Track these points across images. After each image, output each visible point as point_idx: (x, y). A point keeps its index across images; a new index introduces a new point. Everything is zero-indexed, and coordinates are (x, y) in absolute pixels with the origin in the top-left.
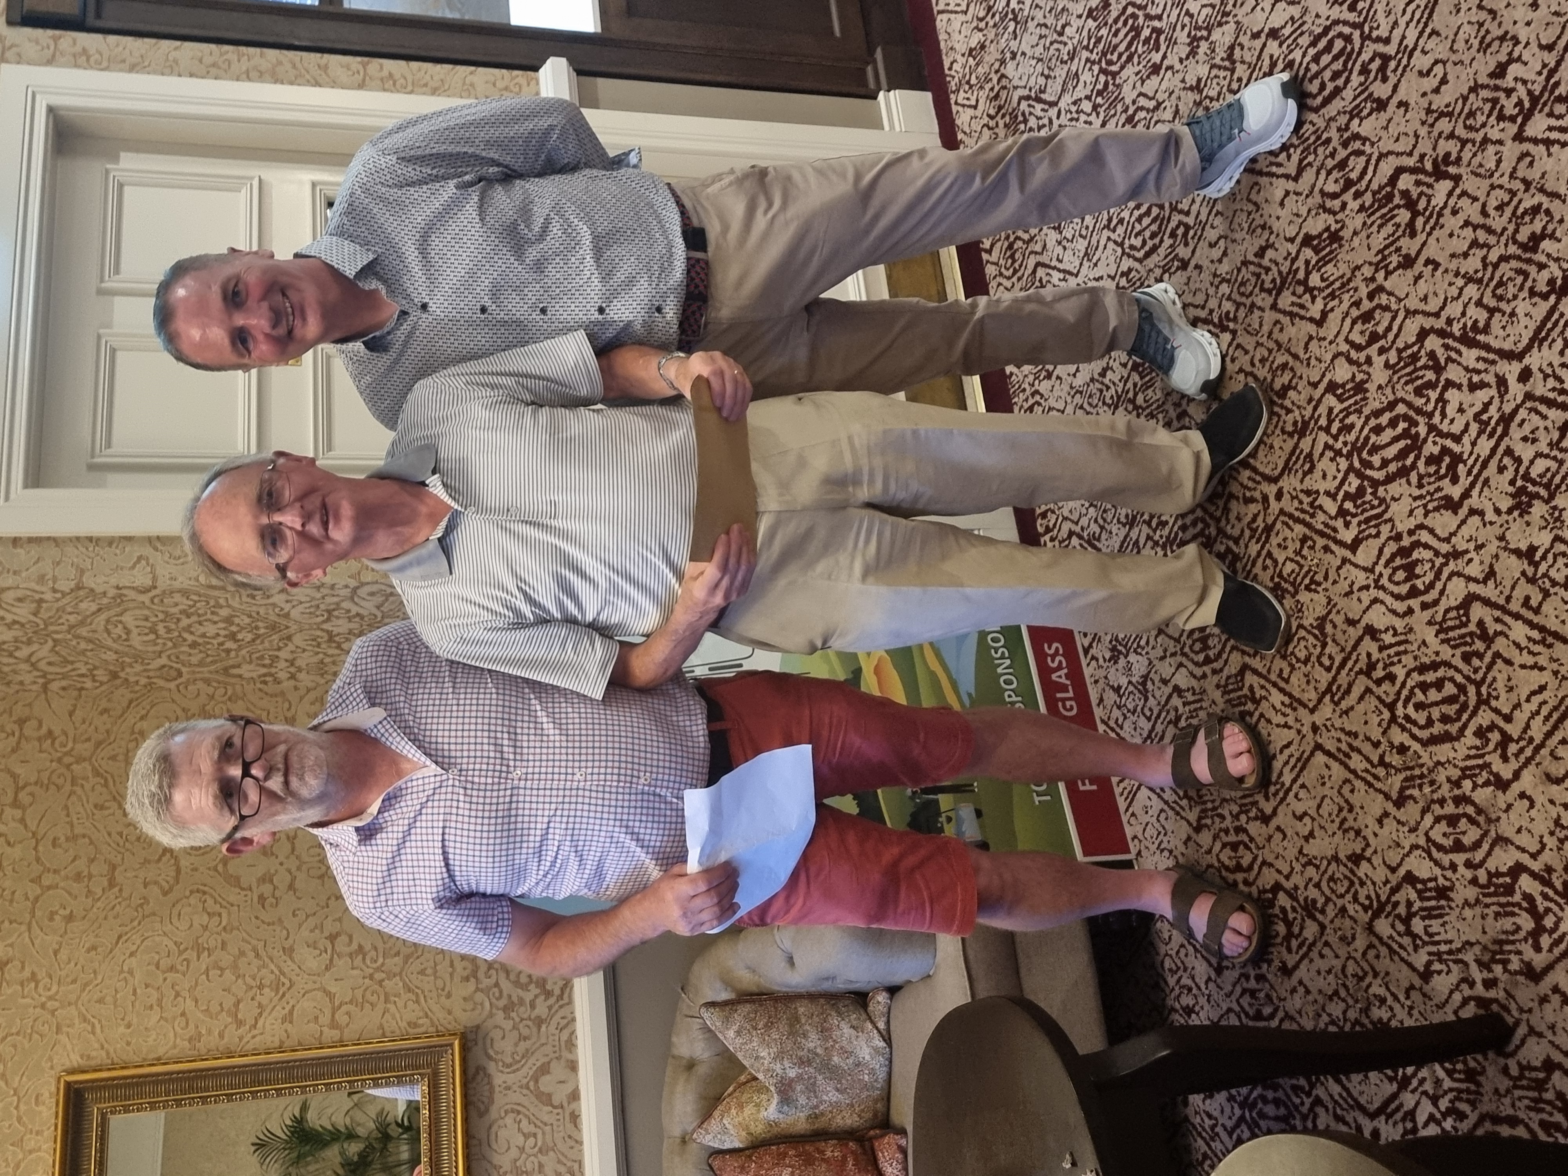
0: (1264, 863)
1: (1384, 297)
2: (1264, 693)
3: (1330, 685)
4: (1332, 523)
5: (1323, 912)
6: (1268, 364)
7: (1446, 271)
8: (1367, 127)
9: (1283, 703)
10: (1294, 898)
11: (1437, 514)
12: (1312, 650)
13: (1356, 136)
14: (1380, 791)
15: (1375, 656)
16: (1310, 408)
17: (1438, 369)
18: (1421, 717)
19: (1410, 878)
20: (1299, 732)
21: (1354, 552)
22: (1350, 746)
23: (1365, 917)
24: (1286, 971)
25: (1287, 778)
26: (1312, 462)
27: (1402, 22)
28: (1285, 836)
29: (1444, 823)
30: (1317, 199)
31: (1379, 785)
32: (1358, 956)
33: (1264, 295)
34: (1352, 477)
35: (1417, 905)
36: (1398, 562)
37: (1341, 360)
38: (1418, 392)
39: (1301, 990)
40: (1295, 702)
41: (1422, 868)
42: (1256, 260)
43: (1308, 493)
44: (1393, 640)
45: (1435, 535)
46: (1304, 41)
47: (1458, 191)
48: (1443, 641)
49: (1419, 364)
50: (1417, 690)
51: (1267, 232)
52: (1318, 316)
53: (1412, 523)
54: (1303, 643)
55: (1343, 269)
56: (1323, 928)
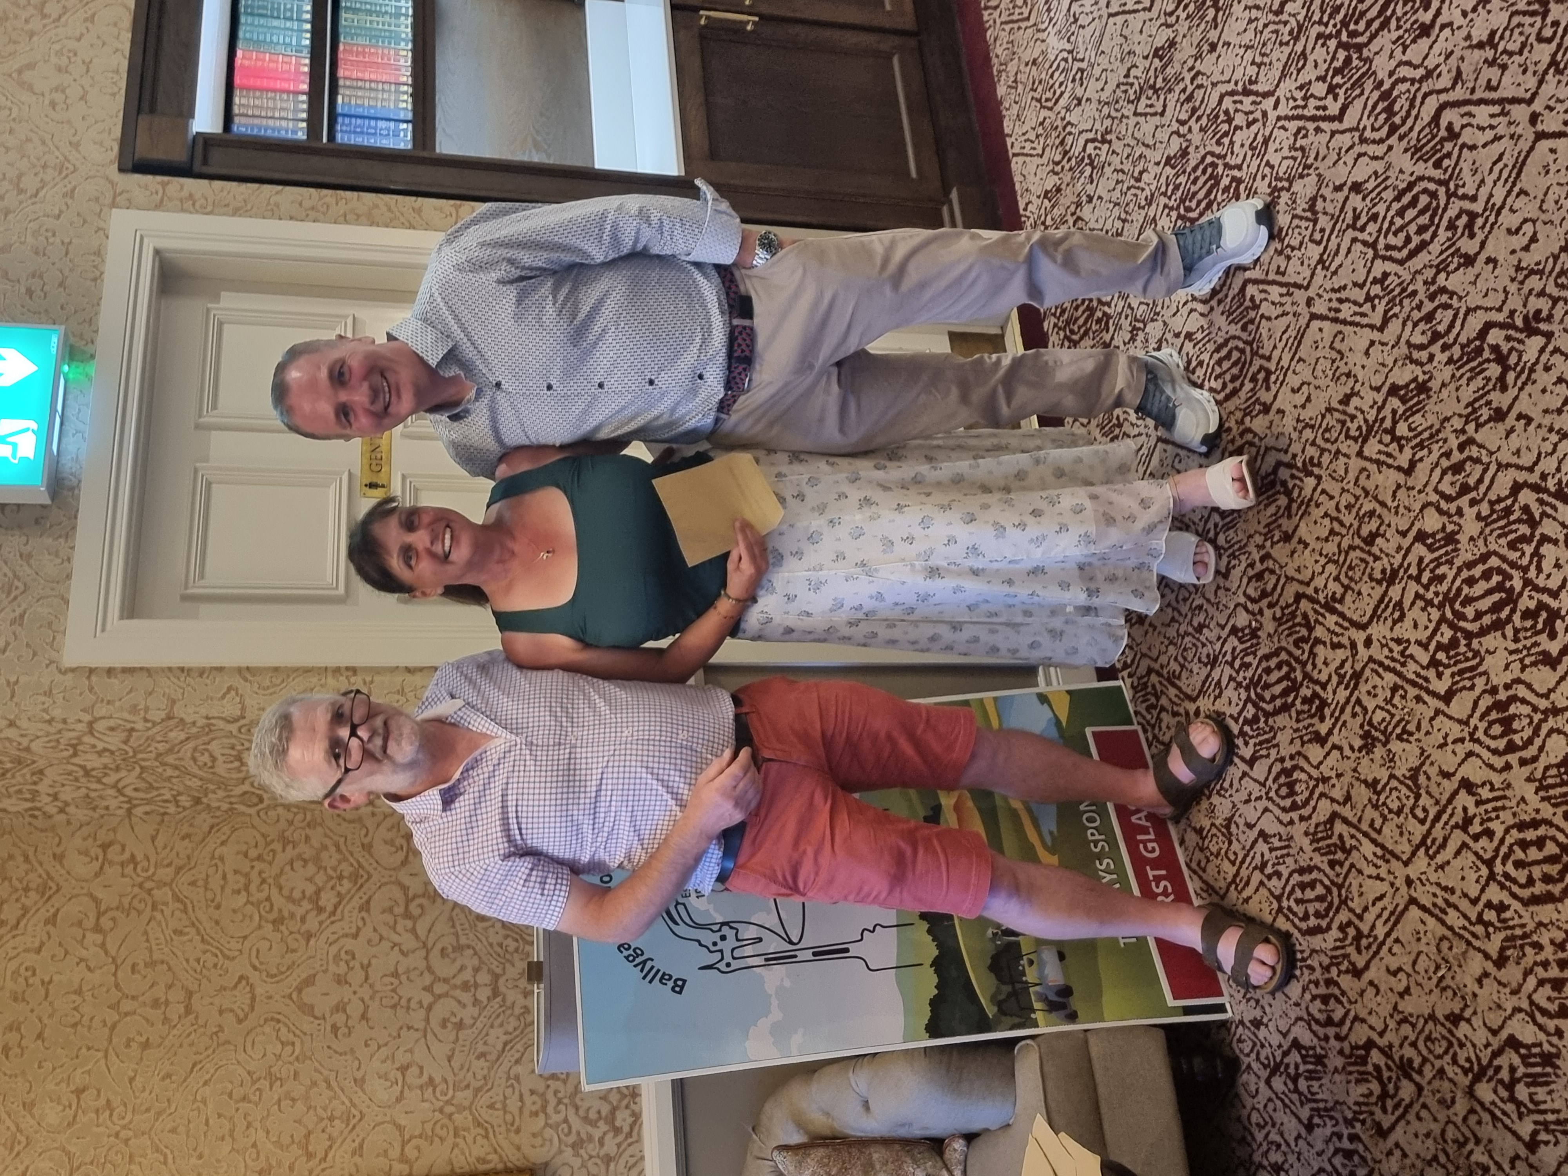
0: (1356, 1018)
1: (1475, 449)
2: (1354, 842)
3: (1425, 837)
4: (1423, 673)
5: (1420, 1072)
6: (1354, 511)
7: (1539, 426)
8: (1456, 281)
9: (1375, 854)
10: (1389, 1056)
11: (1534, 669)
12: (1405, 801)
13: (1443, 290)
14: (1479, 950)
15: (1472, 810)
16: (1399, 557)
17: (1533, 523)
18: (1521, 876)
19: (1513, 1043)
20: (1392, 885)
21: (1448, 704)
22: (1446, 901)
23: (1466, 1081)
24: (1382, 1133)
25: (1380, 931)
26: (1402, 610)
27: (1489, 181)
28: (1378, 992)
29: (1548, 987)
30: (1404, 350)
31: (1477, 943)
32: (1459, 1120)
33: (1350, 442)
34: (1444, 628)
35: (1521, 1071)
36: (1494, 715)
38: (1512, 546)
39: (1398, 1153)
40: (1388, 855)
41: (1527, 1033)
42: (1341, 408)
43: (1398, 641)
44: (1490, 796)
45: (1533, 691)
46: (1389, 195)
47: (1550, 348)
48: (1543, 799)
49: (1512, 518)
50: (1515, 848)
51: (1352, 380)
52: (1406, 466)
53: (1508, 677)
54: (1395, 794)
55: (1431, 419)
56: (1420, 1089)
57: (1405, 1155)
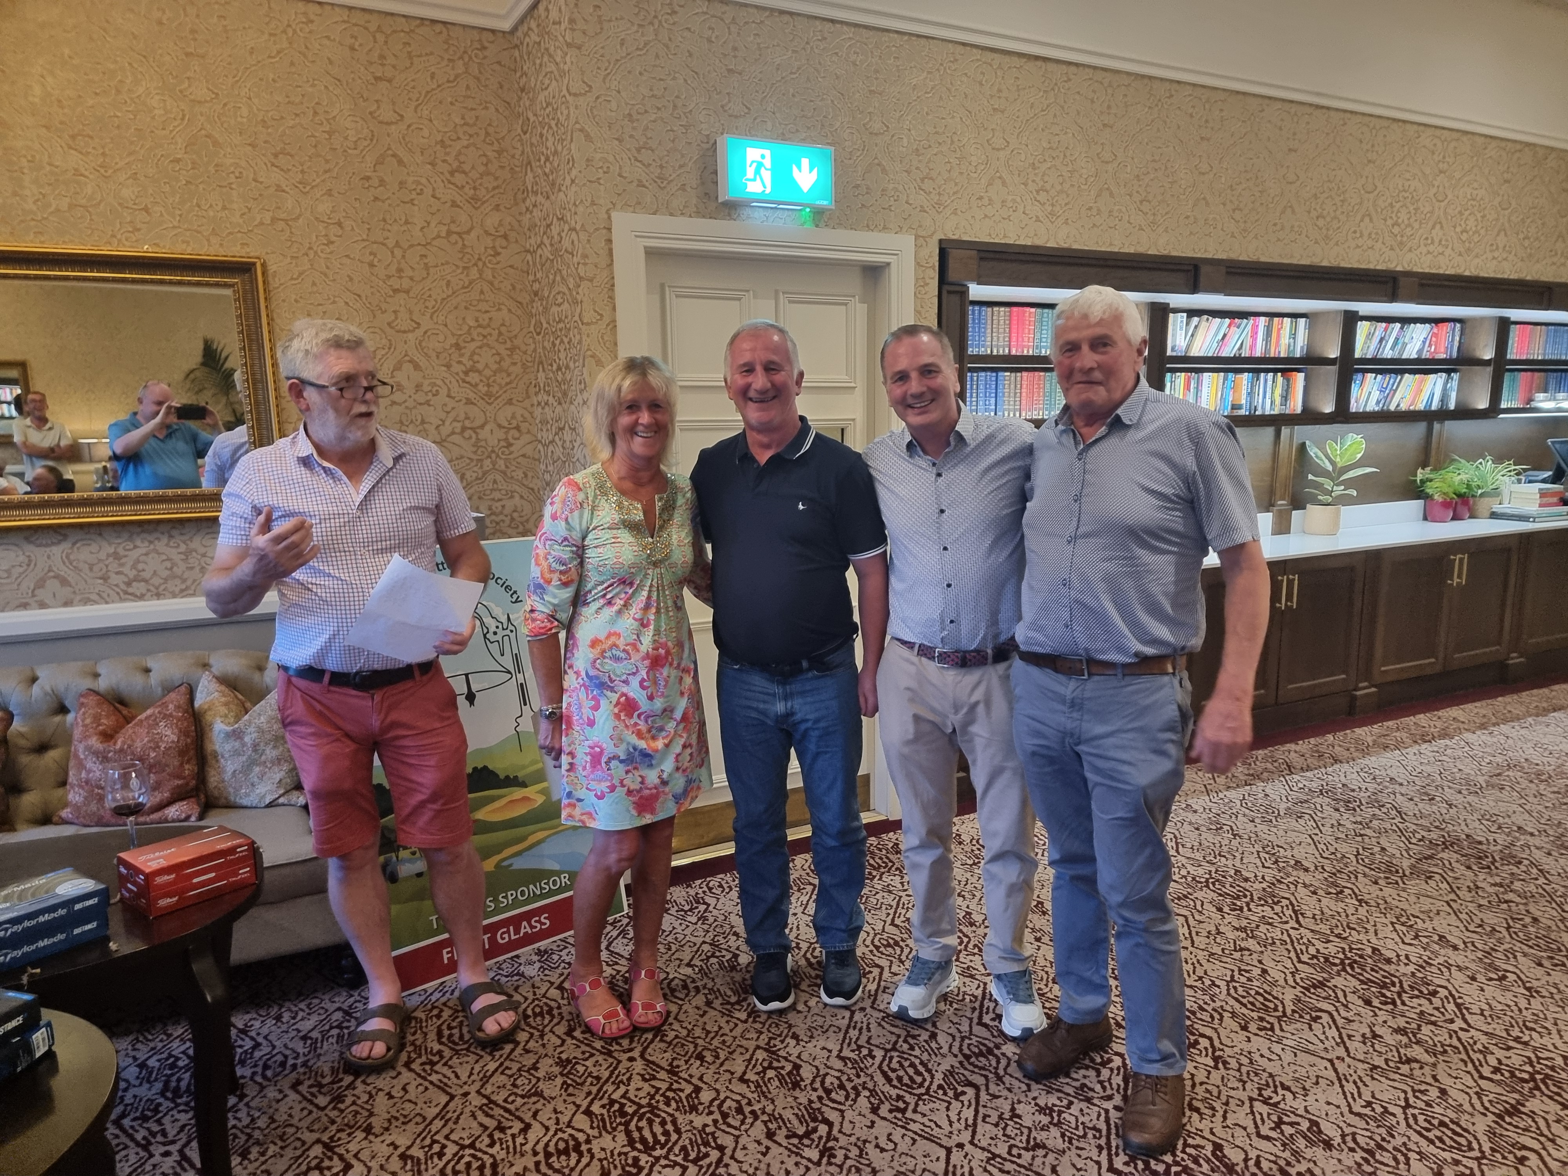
1: (751, 1121)
3: (495, 1103)
4: (606, 1096)
5: (334, 1108)
7: (760, 1161)
8: (863, 1102)
9: (487, 1073)
12: (521, 1089)
15: (509, 1131)
20: (465, 1085)
21: (583, 1113)
22: (450, 1119)
24: (295, 1086)
25: (433, 1080)
34: (635, 1107)
37: (713, 1094)
39: (280, 1096)
40: (485, 1082)
44: (518, 1144)
55: (774, 1092)
56: (323, 1109)
57: (278, 1101)
